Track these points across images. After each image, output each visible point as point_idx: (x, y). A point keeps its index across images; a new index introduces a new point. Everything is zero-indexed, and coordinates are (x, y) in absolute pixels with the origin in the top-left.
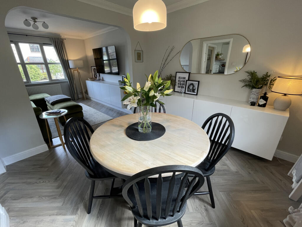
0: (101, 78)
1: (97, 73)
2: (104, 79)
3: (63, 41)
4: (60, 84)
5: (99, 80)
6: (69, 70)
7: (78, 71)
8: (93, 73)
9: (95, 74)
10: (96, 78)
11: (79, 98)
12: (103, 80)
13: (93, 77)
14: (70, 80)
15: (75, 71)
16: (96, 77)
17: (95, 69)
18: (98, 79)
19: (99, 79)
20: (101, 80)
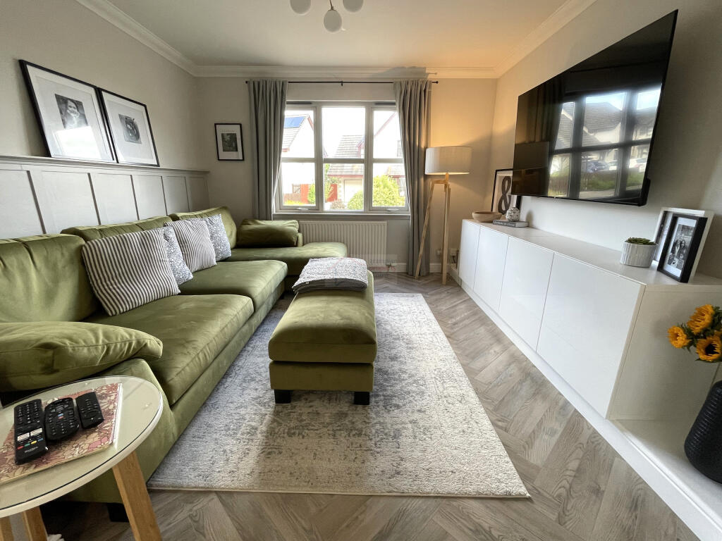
0: (523, 217)
1: (513, 193)
2: (537, 221)
3: (427, 90)
4: (386, 222)
5: (514, 222)
6: (422, 180)
7: (446, 186)
8: (498, 194)
9: (503, 197)
10: (504, 213)
11: (428, 274)
12: (529, 224)
13: (494, 210)
14: (415, 214)
15: (436, 186)
16: (504, 208)
17: (508, 178)
18: (507, 216)
19: (515, 217)
20: (517, 224)
